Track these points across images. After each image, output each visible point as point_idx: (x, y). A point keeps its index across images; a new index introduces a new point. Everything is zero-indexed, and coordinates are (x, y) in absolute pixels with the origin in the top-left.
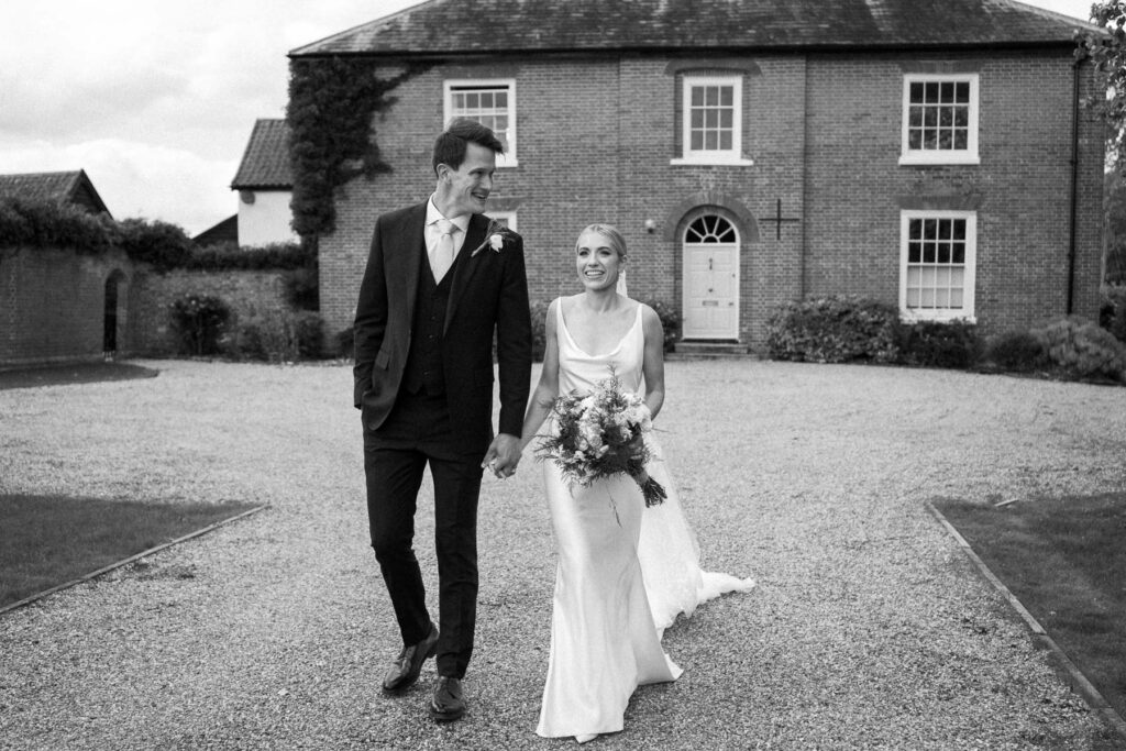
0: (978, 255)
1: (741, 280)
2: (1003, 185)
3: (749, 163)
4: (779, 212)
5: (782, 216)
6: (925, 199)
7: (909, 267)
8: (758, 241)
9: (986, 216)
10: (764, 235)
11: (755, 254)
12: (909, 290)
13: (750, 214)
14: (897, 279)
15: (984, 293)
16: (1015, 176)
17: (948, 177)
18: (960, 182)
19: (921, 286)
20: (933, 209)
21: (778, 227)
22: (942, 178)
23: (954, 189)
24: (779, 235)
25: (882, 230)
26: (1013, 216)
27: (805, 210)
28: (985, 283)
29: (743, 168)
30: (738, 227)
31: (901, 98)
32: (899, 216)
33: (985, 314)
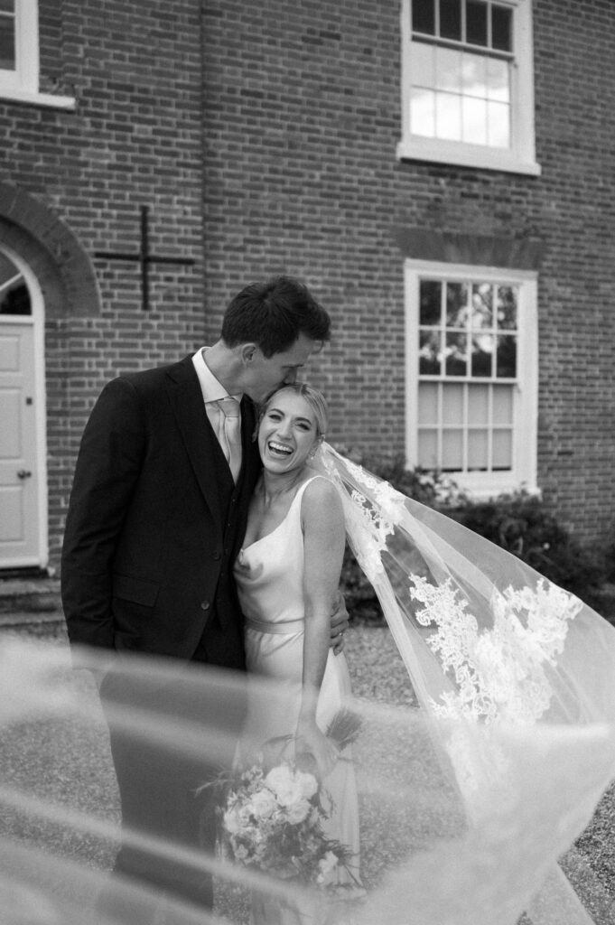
0: (540, 360)
1: (49, 413)
2: (576, 225)
3: (67, 102)
4: (145, 239)
5: (153, 252)
6: (448, 237)
7: (422, 383)
8: (94, 310)
9: (552, 283)
10: (107, 295)
11: (88, 344)
12: (421, 432)
13: (71, 237)
14: (400, 410)
15: (551, 438)
16: (591, 208)
17: (486, 198)
18: (509, 208)
19: (440, 426)
20: (462, 261)
21: (145, 278)
22: (476, 196)
23: (499, 223)
24: (146, 298)
25: (369, 300)
26: (591, 287)
27: (207, 240)
28: (553, 419)
29: (48, 111)
30: (36, 271)
31: (398, 13)
32: (400, 271)
33: (553, 480)
